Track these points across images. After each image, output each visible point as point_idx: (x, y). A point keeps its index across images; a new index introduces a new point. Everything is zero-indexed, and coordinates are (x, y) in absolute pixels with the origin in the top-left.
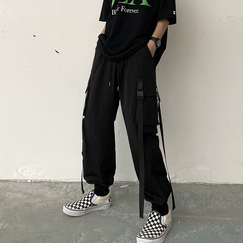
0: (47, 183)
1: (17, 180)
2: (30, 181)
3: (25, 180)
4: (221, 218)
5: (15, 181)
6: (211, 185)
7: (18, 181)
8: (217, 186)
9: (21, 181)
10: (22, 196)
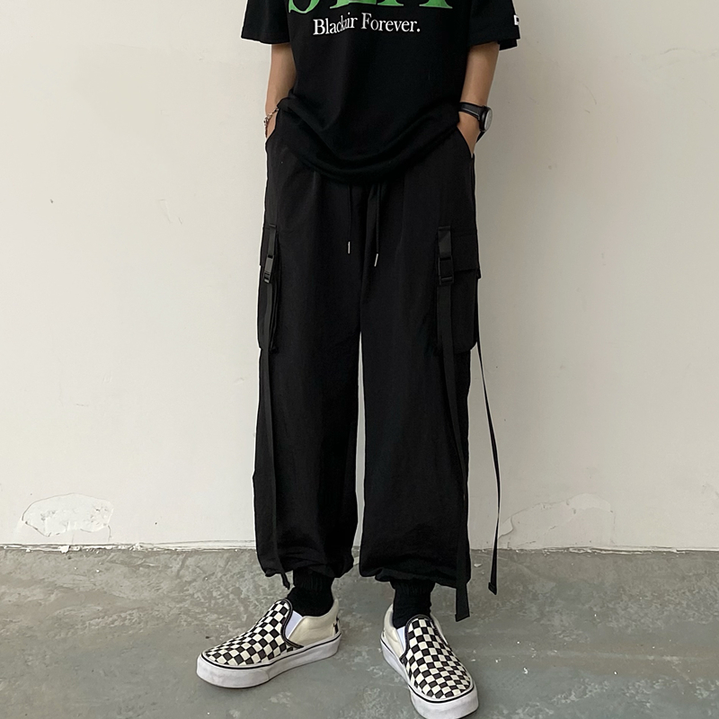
0: (118, 553)
1: (26, 546)
2: (65, 549)
3: (49, 546)
4: (651, 658)
5: (20, 550)
6: (615, 555)
7: (28, 550)
8: (631, 556)
9: (38, 549)
10: (42, 596)
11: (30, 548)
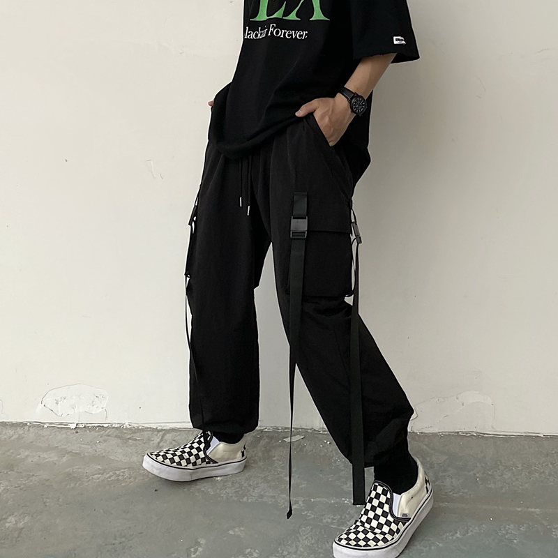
0: (113, 430)
1: (44, 423)
2: (73, 426)
3: (61, 423)
4: (519, 509)
5: (39, 426)
6: (495, 437)
7: (45, 426)
8: (507, 439)
9: (53, 425)
10: (56, 458)
11: (47, 425)
